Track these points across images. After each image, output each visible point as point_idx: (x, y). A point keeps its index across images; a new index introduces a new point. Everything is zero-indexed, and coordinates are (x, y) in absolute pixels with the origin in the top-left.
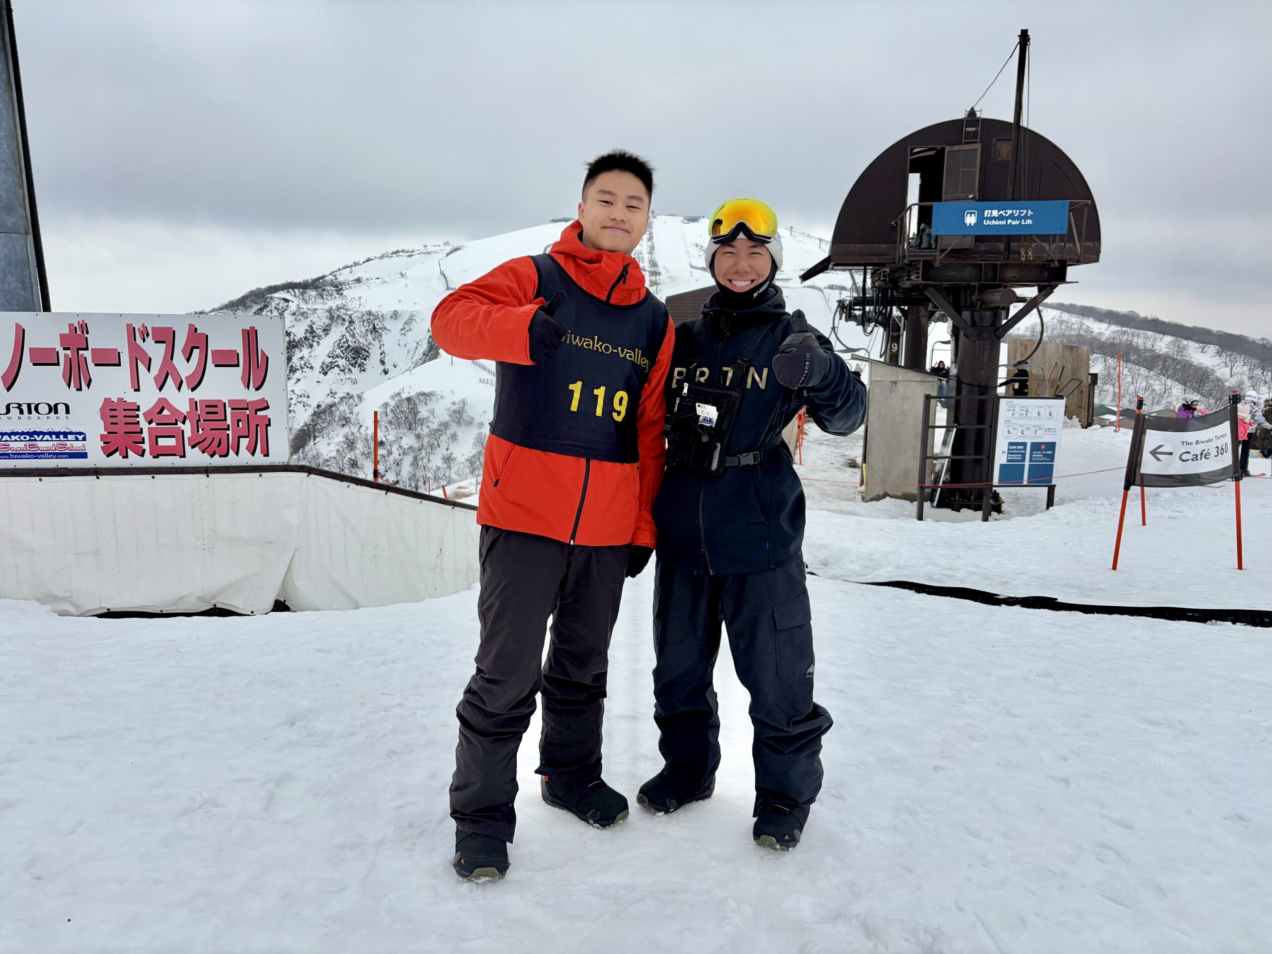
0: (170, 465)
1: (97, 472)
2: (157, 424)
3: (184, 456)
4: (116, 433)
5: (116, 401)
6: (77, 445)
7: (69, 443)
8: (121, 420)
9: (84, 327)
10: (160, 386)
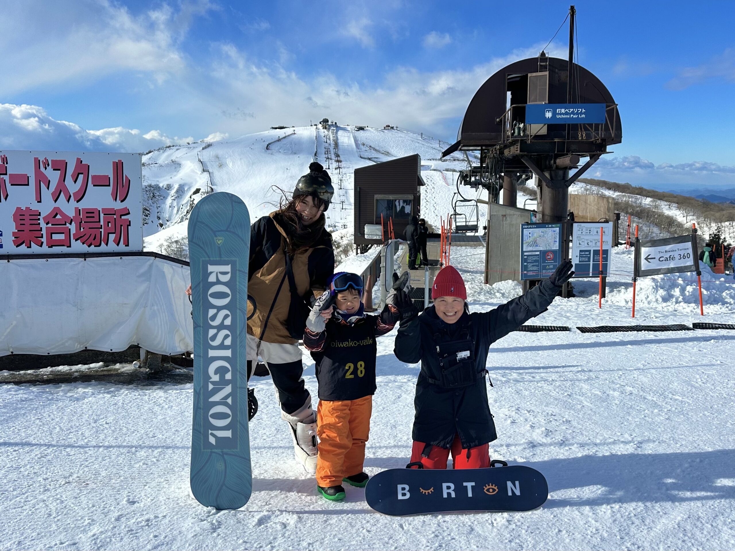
0: (60, 252)
1: (8, 257)
2: (52, 225)
3: (70, 246)
4: (23, 231)
5: (24, 209)
8: (28, 222)
9: (5, 160)
10: (55, 199)
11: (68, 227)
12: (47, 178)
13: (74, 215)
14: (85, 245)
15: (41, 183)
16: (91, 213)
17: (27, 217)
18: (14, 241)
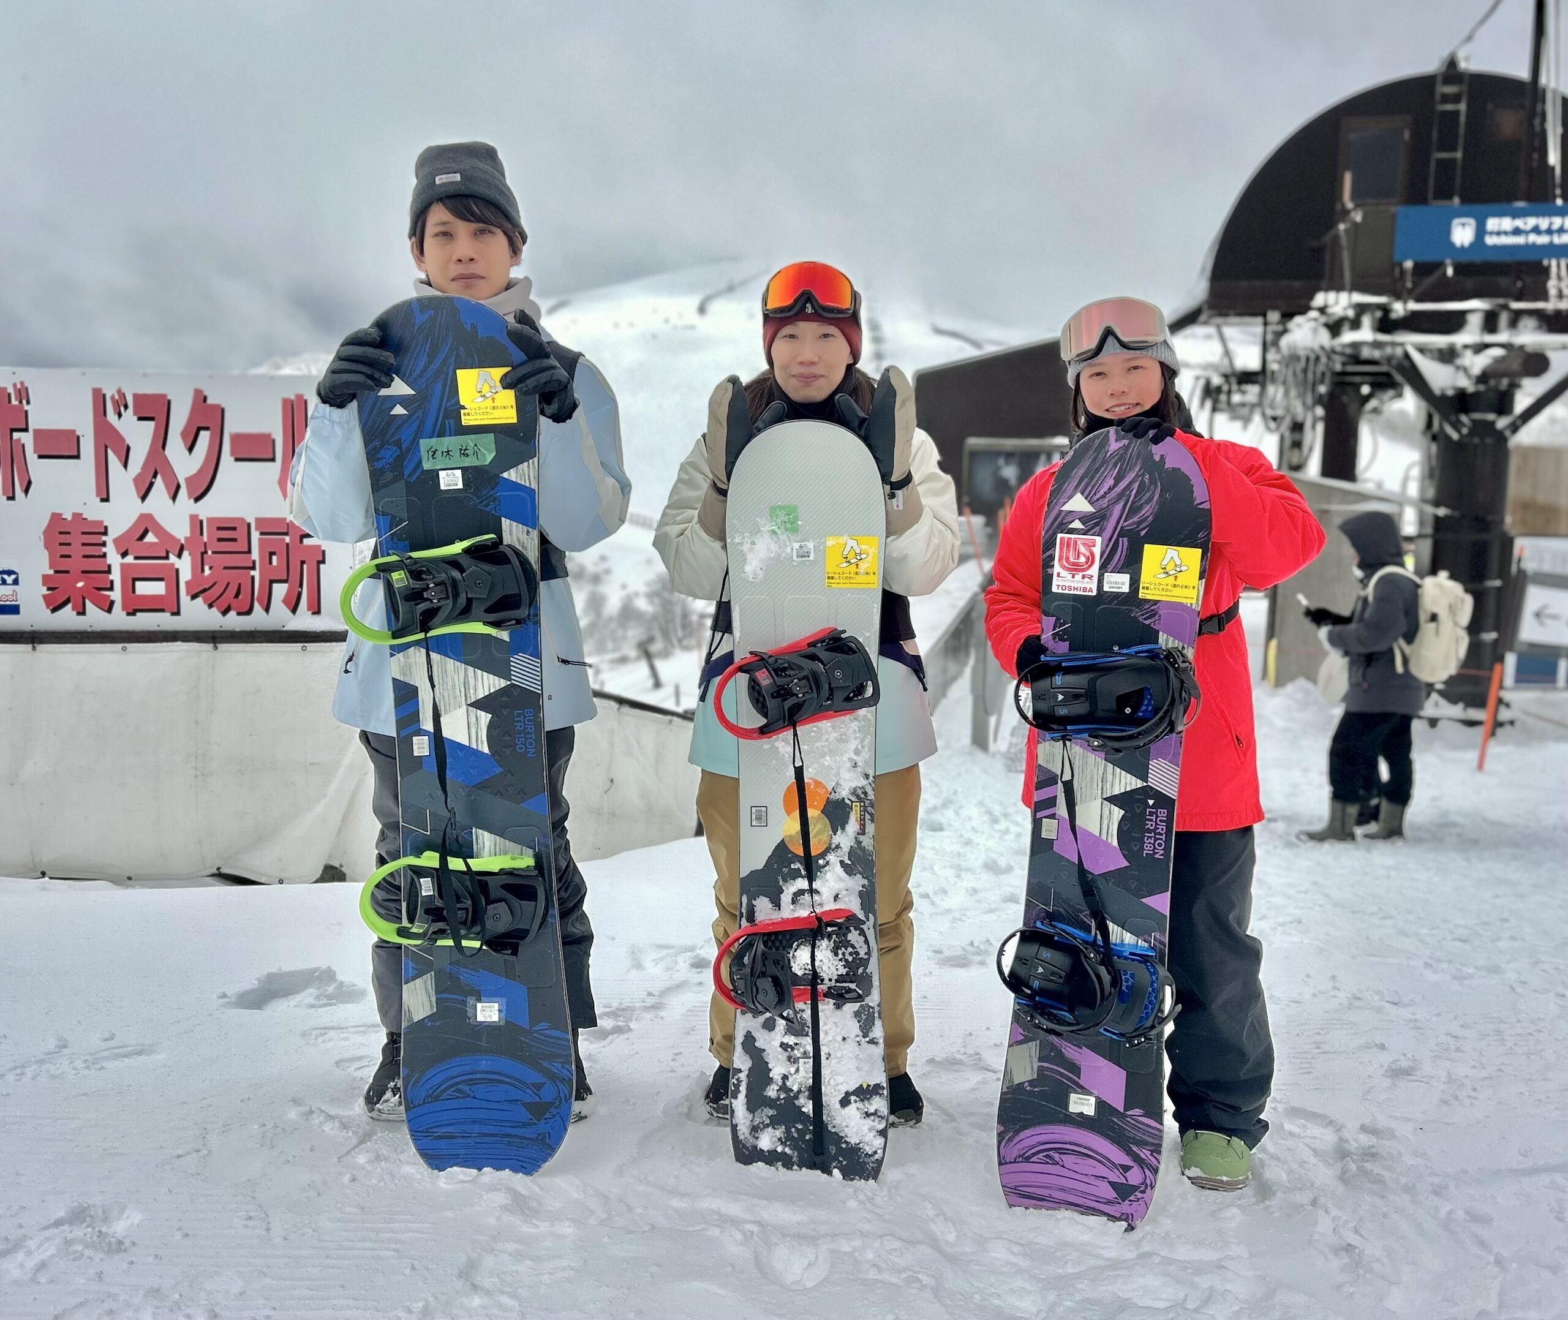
0: (153, 627)
2: (136, 558)
3: (177, 613)
4: (68, 572)
6: (5, 592)
8: (76, 550)
9: (23, 393)
10: (142, 494)
11: (173, 565)
12: (123, 440)
13: (188, 534)
14: (214, 609)
15: (110, 452)
16: (229, 531)
18: (45, 597)
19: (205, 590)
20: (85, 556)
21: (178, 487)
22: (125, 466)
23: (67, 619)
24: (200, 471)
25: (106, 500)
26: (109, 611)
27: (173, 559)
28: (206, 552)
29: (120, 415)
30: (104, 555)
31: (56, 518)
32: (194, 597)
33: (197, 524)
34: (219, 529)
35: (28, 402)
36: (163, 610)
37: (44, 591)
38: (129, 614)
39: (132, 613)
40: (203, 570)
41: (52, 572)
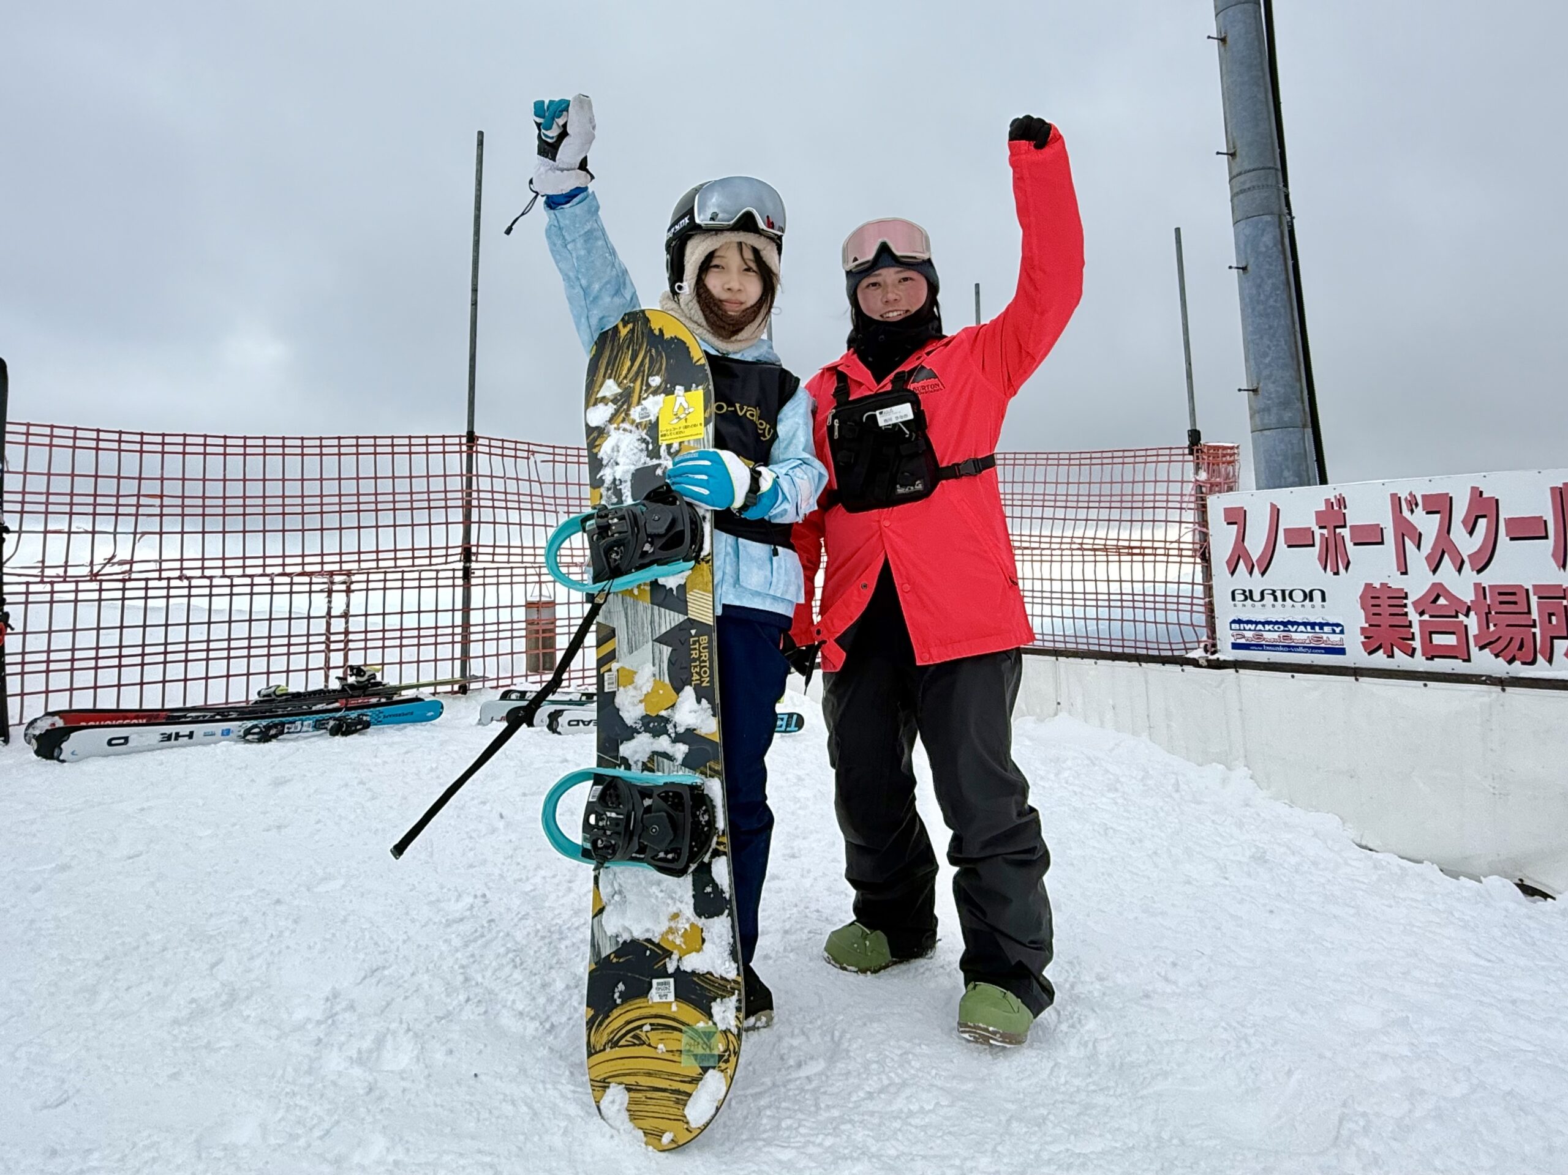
0: (1449, 671)
1: (1357, 672)
2: (1431, 616)
3: (1468, 660)
4: (1379, 626)
5: (1378, 586)
6: (1335, 638)
7: (1325, 636)
8: (1384, 610)
9: (1342, 502)
10: (1433, 568)
11: (1462, 622)
12: (1416, 529)
13: (1473, 598)
14: (1500, 659)
15: (1406, 538)
16: (1509, 595)
17: (1385, 602)
18: (1363, 643)
19: (1491, 643)
20: (1391, 615)
21: (1463, 562)
22: (1419, 547)
23: (1380, 660)
24: (1480, 550)
25: (1405, 573)
26: (1412, 655)
27: (1461, 617)
28: (1490, 613)
29: (1412, 511)
30: (1406, 614)
31: (1368, 586)
32: (1482, 648)
33: (1480, 590)
34: (1500, 594)
35: (1345, 507)
36: (1456, 657)
37: (1362, 639)
38: (1427, 659)
39: (1432, 658)
40: (1488, 627)
41: (1367, 625)
